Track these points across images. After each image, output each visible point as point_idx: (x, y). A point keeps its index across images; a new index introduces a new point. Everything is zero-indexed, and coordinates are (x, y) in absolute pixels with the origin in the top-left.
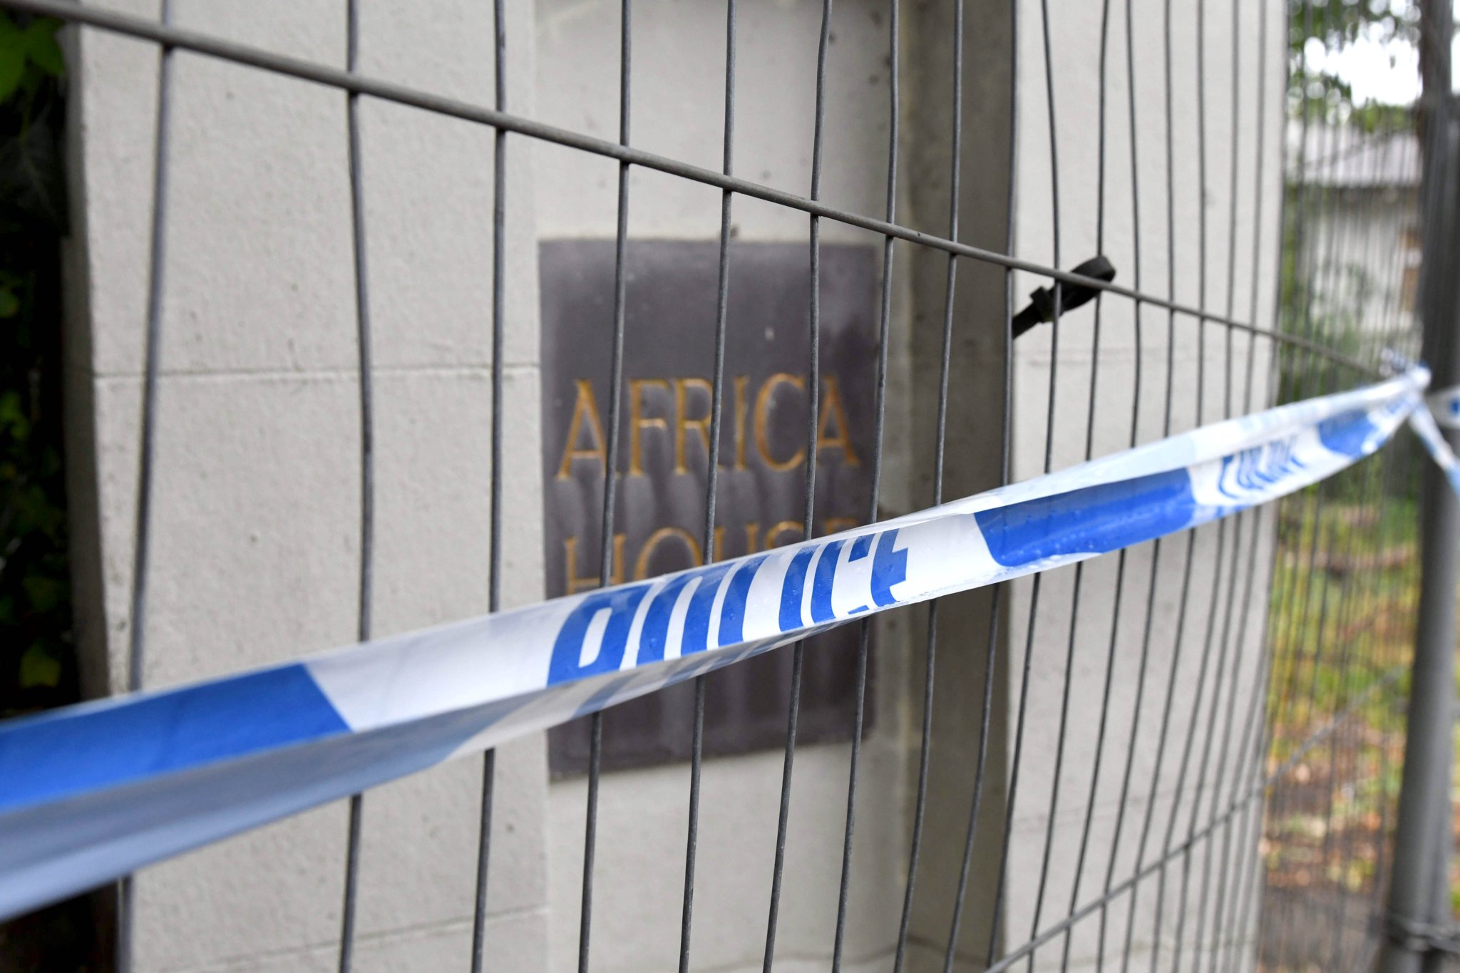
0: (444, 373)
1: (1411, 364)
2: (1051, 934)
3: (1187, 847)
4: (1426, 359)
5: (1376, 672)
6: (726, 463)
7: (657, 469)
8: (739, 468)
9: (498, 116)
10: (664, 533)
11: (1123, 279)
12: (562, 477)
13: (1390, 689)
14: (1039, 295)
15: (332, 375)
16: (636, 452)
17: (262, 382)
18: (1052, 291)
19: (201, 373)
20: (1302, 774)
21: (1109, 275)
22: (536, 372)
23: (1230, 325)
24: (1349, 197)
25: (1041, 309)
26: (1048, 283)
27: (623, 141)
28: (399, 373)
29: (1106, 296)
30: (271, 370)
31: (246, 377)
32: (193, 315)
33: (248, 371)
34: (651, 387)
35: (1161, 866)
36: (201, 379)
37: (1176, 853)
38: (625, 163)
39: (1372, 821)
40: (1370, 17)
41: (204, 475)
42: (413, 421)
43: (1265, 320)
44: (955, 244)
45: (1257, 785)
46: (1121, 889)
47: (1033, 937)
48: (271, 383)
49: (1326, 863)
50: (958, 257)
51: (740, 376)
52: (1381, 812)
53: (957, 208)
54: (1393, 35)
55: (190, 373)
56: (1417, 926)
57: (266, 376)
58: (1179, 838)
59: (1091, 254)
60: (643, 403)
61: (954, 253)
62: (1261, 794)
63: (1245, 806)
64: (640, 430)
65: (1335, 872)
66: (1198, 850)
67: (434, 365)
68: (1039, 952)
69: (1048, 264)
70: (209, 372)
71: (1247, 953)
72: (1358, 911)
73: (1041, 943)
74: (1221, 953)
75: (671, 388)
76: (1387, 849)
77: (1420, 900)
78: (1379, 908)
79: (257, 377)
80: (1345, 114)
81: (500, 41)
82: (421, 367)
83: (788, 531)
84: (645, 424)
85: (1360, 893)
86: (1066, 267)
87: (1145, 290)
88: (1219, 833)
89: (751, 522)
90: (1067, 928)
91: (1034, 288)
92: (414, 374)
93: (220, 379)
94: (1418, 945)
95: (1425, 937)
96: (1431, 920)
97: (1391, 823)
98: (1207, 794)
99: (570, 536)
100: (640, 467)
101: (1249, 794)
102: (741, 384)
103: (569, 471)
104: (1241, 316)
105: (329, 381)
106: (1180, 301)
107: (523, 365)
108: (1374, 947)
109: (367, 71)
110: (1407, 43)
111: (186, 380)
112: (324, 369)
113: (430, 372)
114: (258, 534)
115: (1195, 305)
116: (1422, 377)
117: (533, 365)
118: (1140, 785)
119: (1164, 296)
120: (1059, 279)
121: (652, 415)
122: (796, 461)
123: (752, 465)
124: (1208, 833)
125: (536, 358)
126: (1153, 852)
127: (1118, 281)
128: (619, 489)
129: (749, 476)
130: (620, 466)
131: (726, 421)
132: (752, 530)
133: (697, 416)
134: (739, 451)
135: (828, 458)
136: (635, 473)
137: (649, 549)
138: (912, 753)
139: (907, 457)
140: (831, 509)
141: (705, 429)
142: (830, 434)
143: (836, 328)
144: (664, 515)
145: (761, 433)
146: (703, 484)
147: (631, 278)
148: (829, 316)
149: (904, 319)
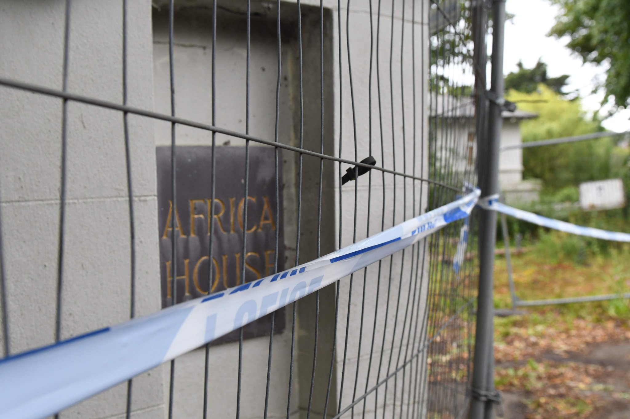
0: (119, 199)
1: (474, 188)
2: (359, 400)
3: (404, 366)
4: (479, 186)
5: (465, 300)
6: (227, 230)
7: (201, 234)
8: (232, 232)
9: (173, 118)
10: (205, 258)
11: (378, 164)
12: (164, 237)
13: (471, 306)
14: (349, 170)
15: (76, 201)
16: (192, 227)
17: (48, 204)
18: (354, 169)
19: (22, 201)
20: (438, 339)
21: (374, 163)
22: (156, 198)
23: (414, 179)
24: (449, 121)
25: (350, 175)
26: (353, 166)
27: (213, 124)
28: (102, 199)
29: (373, 170)
30: (51, 199)
31: (41, 203)
32: (20, 179)
33: (42, 200)
34: (198, 202)
35: (395, 374)
36: (23, 204)
37: (400, 369)
38: (214, 132)
39: (466, 355)
40: (455, 55)
41: (24, 242)
42: (108, 218)
43: (425, 177)
44: (322, 155)
45: (426, 343)
46: (382, 383)
47: (353, 401)
48: (52, 204)
49: (450, 372)
50: (324, 159)
51: (232, 198)
52: (469, 352)
53: (323, 142)
54: (462, 62)
55: (19, 201)
56: (483, 392)
57: (49, 202)
58: (401, 363)
59: (367, 156)
60: (195, 208)
61: (322, 158)
62: (428, 346)
63: (423, 350)
64: (194, 218)
65: (454, 375)
66: (408, 367)
67: (116, 197)
68: (355, 407)
69: (354, 160)
70: (26, 201)
71: (425, 405)
72: (462, 389)
73: (356, 404)
74: (416, 405)
75: (206, 203)
76: (471, 364)
77: (484, 383)
78: (469, 387)
79: (45, 202)
80: (446, 90)
81: (173, 92)
82: (112, 197)
83: (251, 255)
84: (196, 216)
85: (462, 382)
86: (359, 161)
87: (385, 168)
88: (414, 361)
89: (237, 253)
90: (364, 398)
91: (348, 168)
92: (108, 200)
93: (30, 203)
94: (483, 399)
95: (486, 396)
96: (488, 389)
97: (472, 355)
98: (410, 347)
99: (168, 261)
100: (194, 234)
101: (424, 346)
102: (232, 200)
103: (167, 235)
104: (418, 175)
105: (75, 203)
106: (397, 171)
107: (151, 196)
108: (468, 400)
109: (130, 104)
110: (468, 65)
111: (17, 204)
112: (72, 199)
113: (115, 199)
114: (47, 264)
115: (402, 172)
116: (478, 192)
117: (155, 196)
118: (388, 346)
119: (392, 170)
120: (357, 165)
121: (199, 213)
122: (253, 230)
123: (237, 231)
124: (411, 361)
125: (156, 193)
126: (393, 370)
127: (376, 165)
128: (187, 242)
129: (236, 235)
130: (186, 232)
131: (227, 215)
132: (238, 256)
133: (217, 213)
134: (232, 226)
135: (265, 228)
136: (192, 235)
137: (198, 264)
138: (300, 339)
139: (295, 226)
140: (267, 247)
141: (219, 218)
142: (266, 219)
143: (268, 178)
144: (205, 250)
145: (240, 219)
146: (219, 239)
147: (189, 160)
148: (265, 174)
149: (293, 175)
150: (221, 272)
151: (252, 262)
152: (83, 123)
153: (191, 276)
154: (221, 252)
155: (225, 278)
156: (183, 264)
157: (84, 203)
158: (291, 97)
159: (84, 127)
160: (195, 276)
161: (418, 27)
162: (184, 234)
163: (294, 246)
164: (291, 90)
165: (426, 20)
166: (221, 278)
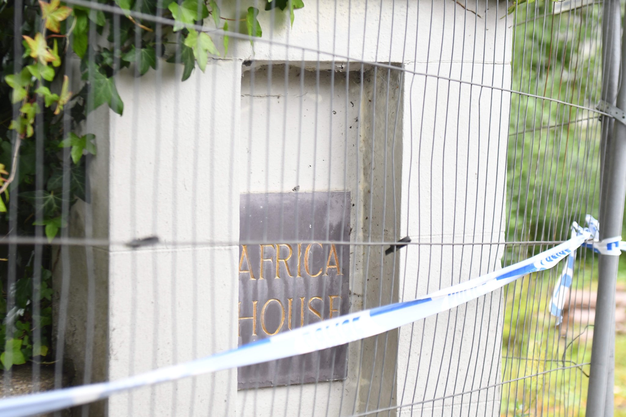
0: (210, 248)
6: (292, 274)
7: (269, 278)
8: (298, 276)
10: (271, 301)
16: (261, 271)
17: (156, 253)
19: (139, 250)
22: (238, 247)
28: (197, 249)
30: (159, 249)
31: (152, 251)
32: (138, 232)
33: (153, 249)
34: (268, 247)
41: (139, 282)
48: (159, 253)
55: (136, 250)
57: (158, 251)
60: (265, 253)
64: (263, 262)
70: (141, 250)
75: (275, 247)
82: (203, 246)
83: (315, 300)
84: (265, 260)
89: (302, 297)
92: (201, 249)
100: (263, 277)
102: (300, 244)
105: (176, 252)
107: (234, 245)
111: (135, 252)
113: (206, 248)
114: (154, 301)
117: (237, 245)
121: (268, 257)
122: (318, 274)
123: (303, 276)
125: (238, 243)
128: (256, 284)
129: (302, 279)
130: (256, 276)
131: (293, 259)
132: (302, 300)
133: (284, 257)
134: (298, 271)
135: (330, 272)
136: (261, 278)
137: (265, 306)
138: (362, 387)
139: (361, 272)
140: (332, 292)
141: (286, 262)
142: (332, 263)
143: (335, 223)
144: (271, 294)
145: (306, 263)
146: (286, 282)
147: (261, 207)
148: (332, 219)
149: (361, 219)
150: (286, 316)
151: (317, 307)
152: (185, 186)
153: (258, 318)
154: (287, 297)
155: (290, 321)
156: (252, 305)
157: (183, 251)
158: (362, 138)
159: (186, 189)
160: (263, 317)
161: (499, 68)
162: (254, 277)
163: (360, 292)
164: (362, 131)
165: (509, 58)
166: (286, 321)
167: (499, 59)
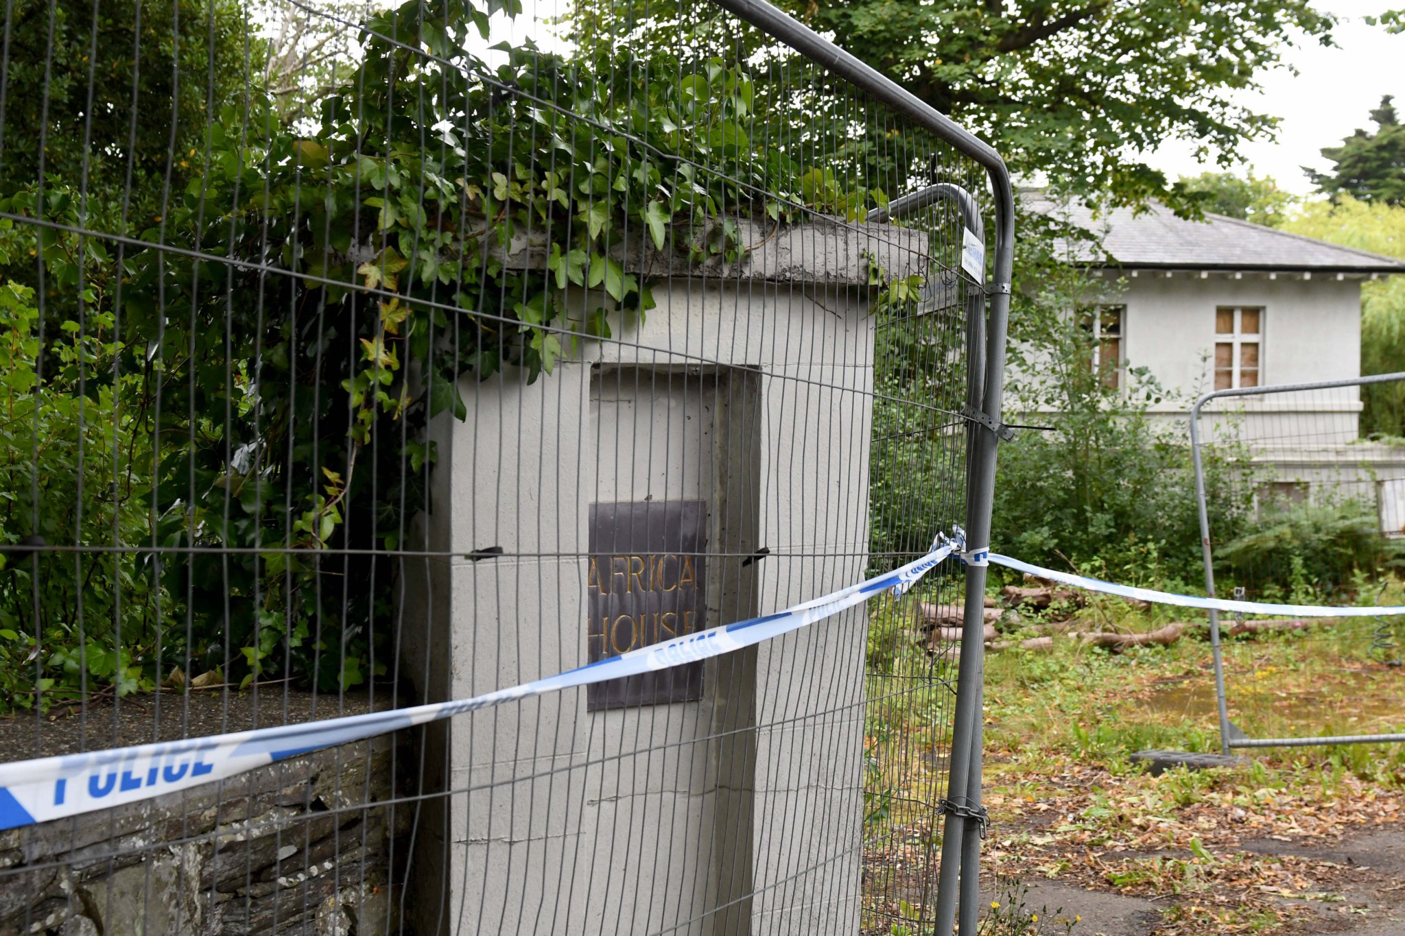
6: (646, 588)
7: (620, 591)
8: (651, 590)
10: (623, 616)
16: (613, 585)
34: (618, 559)
60: (615, 566)
64: (613, 576)
75: (626, 560)
83: (669, 615)
84: (616, 574)
89: (655, 613)
100: (614, 591)
102: (652, 557)
121: (619, 571)
122: (672, 588)
123: (655, 589)
128: (606, 599)
129: (655, 593)
130: (606, 591)
131: (646, 572)
132: (656, 615)
133: (636, 570)
134: (651, 584)
135: (685, 586)
136: (612, 593)
137: (616, 622)
138: (719, 707)
139: (718, 585)
140: (687, 607)
141: (638, 575)
142: (687, 577)
143: (690, 534)
144: (623, 610)
145: (660, 576)
146: (638, 597)
147: (612, 517)
148: (686, 529)
149: (717, 529)
150: (638, 632)
151: (670, 623)
153: (609, 634)
154: (639, 612)
155: (642, 637)
156: (602, 621)
157: (527, 563)
158: (717, 444)
160: (613, 634)
161: (860, 371)
162: (604, 592)
163: (716, 607)
164: (717, 437)
165: (870, 361)
166: (638, 638)
167: (860, 361)
